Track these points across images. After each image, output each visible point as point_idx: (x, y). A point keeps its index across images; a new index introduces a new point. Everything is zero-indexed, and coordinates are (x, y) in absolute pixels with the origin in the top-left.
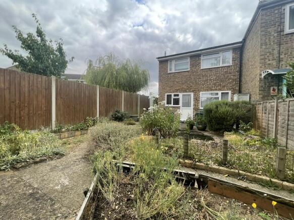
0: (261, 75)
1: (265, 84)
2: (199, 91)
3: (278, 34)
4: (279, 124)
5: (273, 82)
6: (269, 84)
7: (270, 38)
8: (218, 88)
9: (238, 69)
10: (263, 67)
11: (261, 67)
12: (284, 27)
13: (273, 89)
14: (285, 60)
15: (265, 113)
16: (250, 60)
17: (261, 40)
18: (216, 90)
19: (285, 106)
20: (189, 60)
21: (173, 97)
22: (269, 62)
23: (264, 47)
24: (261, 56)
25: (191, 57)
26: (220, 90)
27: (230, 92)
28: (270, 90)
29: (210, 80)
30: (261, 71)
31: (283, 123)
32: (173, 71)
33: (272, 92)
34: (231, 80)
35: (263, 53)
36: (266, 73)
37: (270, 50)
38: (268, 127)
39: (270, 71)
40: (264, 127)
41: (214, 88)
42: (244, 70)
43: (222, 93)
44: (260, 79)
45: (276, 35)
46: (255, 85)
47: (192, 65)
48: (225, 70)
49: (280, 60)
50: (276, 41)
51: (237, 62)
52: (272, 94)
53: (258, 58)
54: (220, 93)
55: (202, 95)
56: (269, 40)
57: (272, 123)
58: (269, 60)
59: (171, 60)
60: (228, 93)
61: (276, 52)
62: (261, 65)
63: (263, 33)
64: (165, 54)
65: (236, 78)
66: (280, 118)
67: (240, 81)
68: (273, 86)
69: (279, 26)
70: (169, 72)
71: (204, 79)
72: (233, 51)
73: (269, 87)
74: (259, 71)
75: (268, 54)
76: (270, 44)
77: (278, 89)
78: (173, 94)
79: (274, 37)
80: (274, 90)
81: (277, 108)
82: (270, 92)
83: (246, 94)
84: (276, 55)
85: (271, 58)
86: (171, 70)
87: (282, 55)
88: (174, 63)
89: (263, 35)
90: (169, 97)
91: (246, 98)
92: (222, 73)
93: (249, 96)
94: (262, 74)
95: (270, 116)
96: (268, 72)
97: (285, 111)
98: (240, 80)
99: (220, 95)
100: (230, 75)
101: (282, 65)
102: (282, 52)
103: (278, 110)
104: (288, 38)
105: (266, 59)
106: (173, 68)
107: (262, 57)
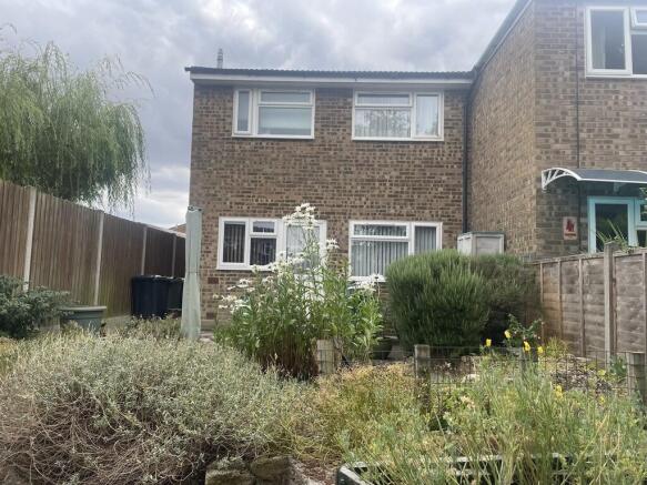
0: (539, 180)
1: (551, 208)
2: (348, 216)
3: (573, 75)
4: (619, 319)
5: (567, 203)
6: (559, 209)
7: (555, 80)
8: (404, 211)
9: (459, 155)
10: (544, 157)
11: (538, 158)
12: (583, 58)
13: (569, 222)
14: (589, 146)
15: (571, 291)
16: (500, 132)
17: (537, 80)
18: (399, 216)
19: (633, 267)
20: (312, 101)
21: (249, 233)
22: (558, 146)
23: (544, 101)
24: (537, 124)
25: (321, 92)
26: (410, 217)
27: (439, 226)
28: (561, 226)
29: (382, 181)
30: (540, 169)
31: (633, 315)
32: (253, 132)
33: (566, 231)
34: (441, 189)
35: (542, 119)
36: (554, 178)
37: (558, 114)
38: (584, 331)
39: (569, 172)
40: (569, 332)
41: (392, 211)
42: (478, 161)
43: (417, 228)
44: (539, 190)
45: (567, 74)
46: (524, 207)
47: (323, 122)
48: (425, 155)
49: (579, 146)
50: (568, 90)
51: (458, 133)
52: (566, 238)
53: (529, 132)
54: (411, 226)
55: (356, 231)
56: (555, 86)
57: (597, 318)
58: (557, 141)
59: (246, 89)
60: (434, 229)
61: (569, 120)
62: (538, 151)
63: (541, 62)
64: (220, 59)
65: (455, 182)
66: (621, 303)
67: (467, 194)
68: (567, 214)
69: (573, 52)
70: (236, 132)
71: (364, 177)
72: (446, 97)
73: (560, 216)
74: (534, 169)
75: (554, 123)
76: (557, 97)
77: (579, 225)
78: (249, 223)
79: (565, 79)
80: (570, 227)
81: (611, 276)
82: (562, 232)
83: (492, 235)
84: (571, 131)
85: (560, 135)
86: (243, 125)
87: (582, 131)
88: (255, 101)
89: (541, 68)
90: (235, 232)
91: (494, 247)
92: (417, 162)
93: (501, 241)
94: (543, 178)
95: (589, 297)
96: (561, 172)
97: (634, 283)
98: (466, 189)
99: (410, 235)
100: (439, 170)
101: (584, 158)
102: (583, 125)
103: (613, 280)
104: (593, 90)
105: (549, 136)
106: (252, 120)
107: (541, 129)
